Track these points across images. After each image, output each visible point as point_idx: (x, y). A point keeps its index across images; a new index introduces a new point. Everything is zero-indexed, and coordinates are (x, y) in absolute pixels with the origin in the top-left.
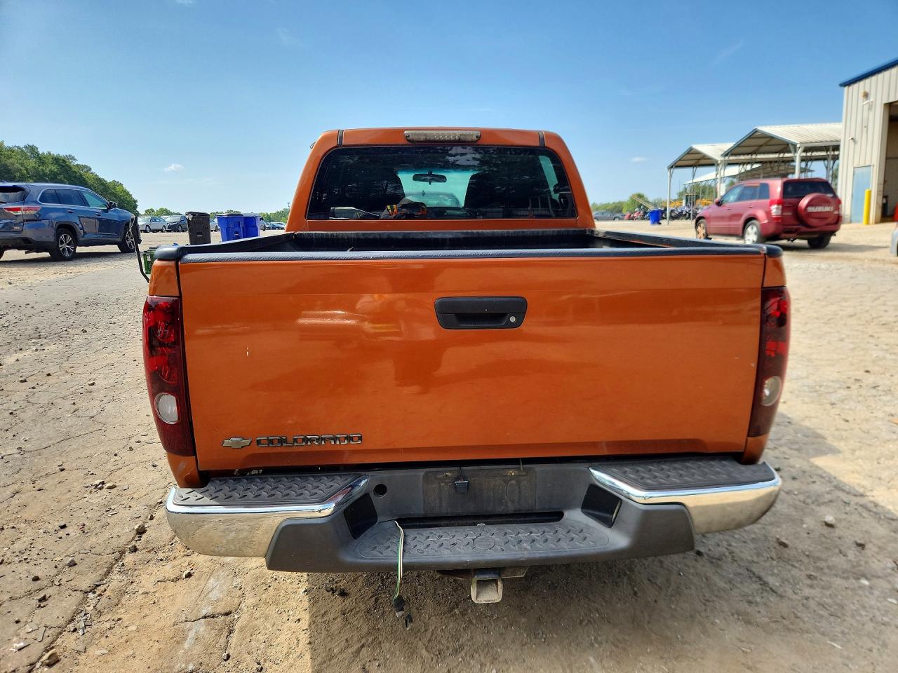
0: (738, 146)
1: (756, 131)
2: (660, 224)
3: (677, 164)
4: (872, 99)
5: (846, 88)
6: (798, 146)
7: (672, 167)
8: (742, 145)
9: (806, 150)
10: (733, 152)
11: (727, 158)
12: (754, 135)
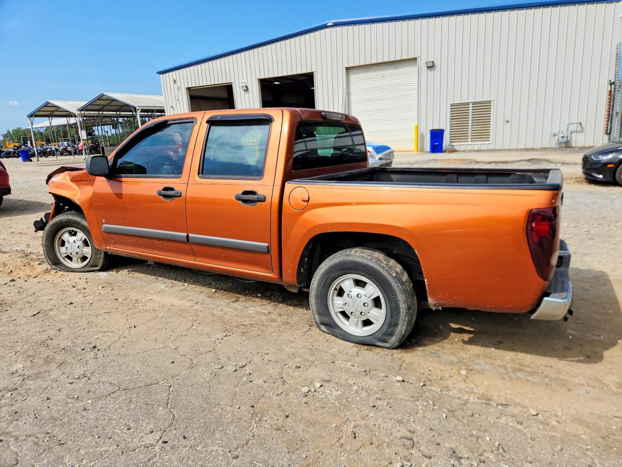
0: (90, 104)
1: (103, 95)
2: (31, 161)
3: (36, 114)
4: (178, 84)
5: (161, 75)
6: (137, 108)
7: (31, 116)
8: (93, 104)
9: (142, 111)
10: (86, 108)
11: (82, 112)
12: (101, 98)
